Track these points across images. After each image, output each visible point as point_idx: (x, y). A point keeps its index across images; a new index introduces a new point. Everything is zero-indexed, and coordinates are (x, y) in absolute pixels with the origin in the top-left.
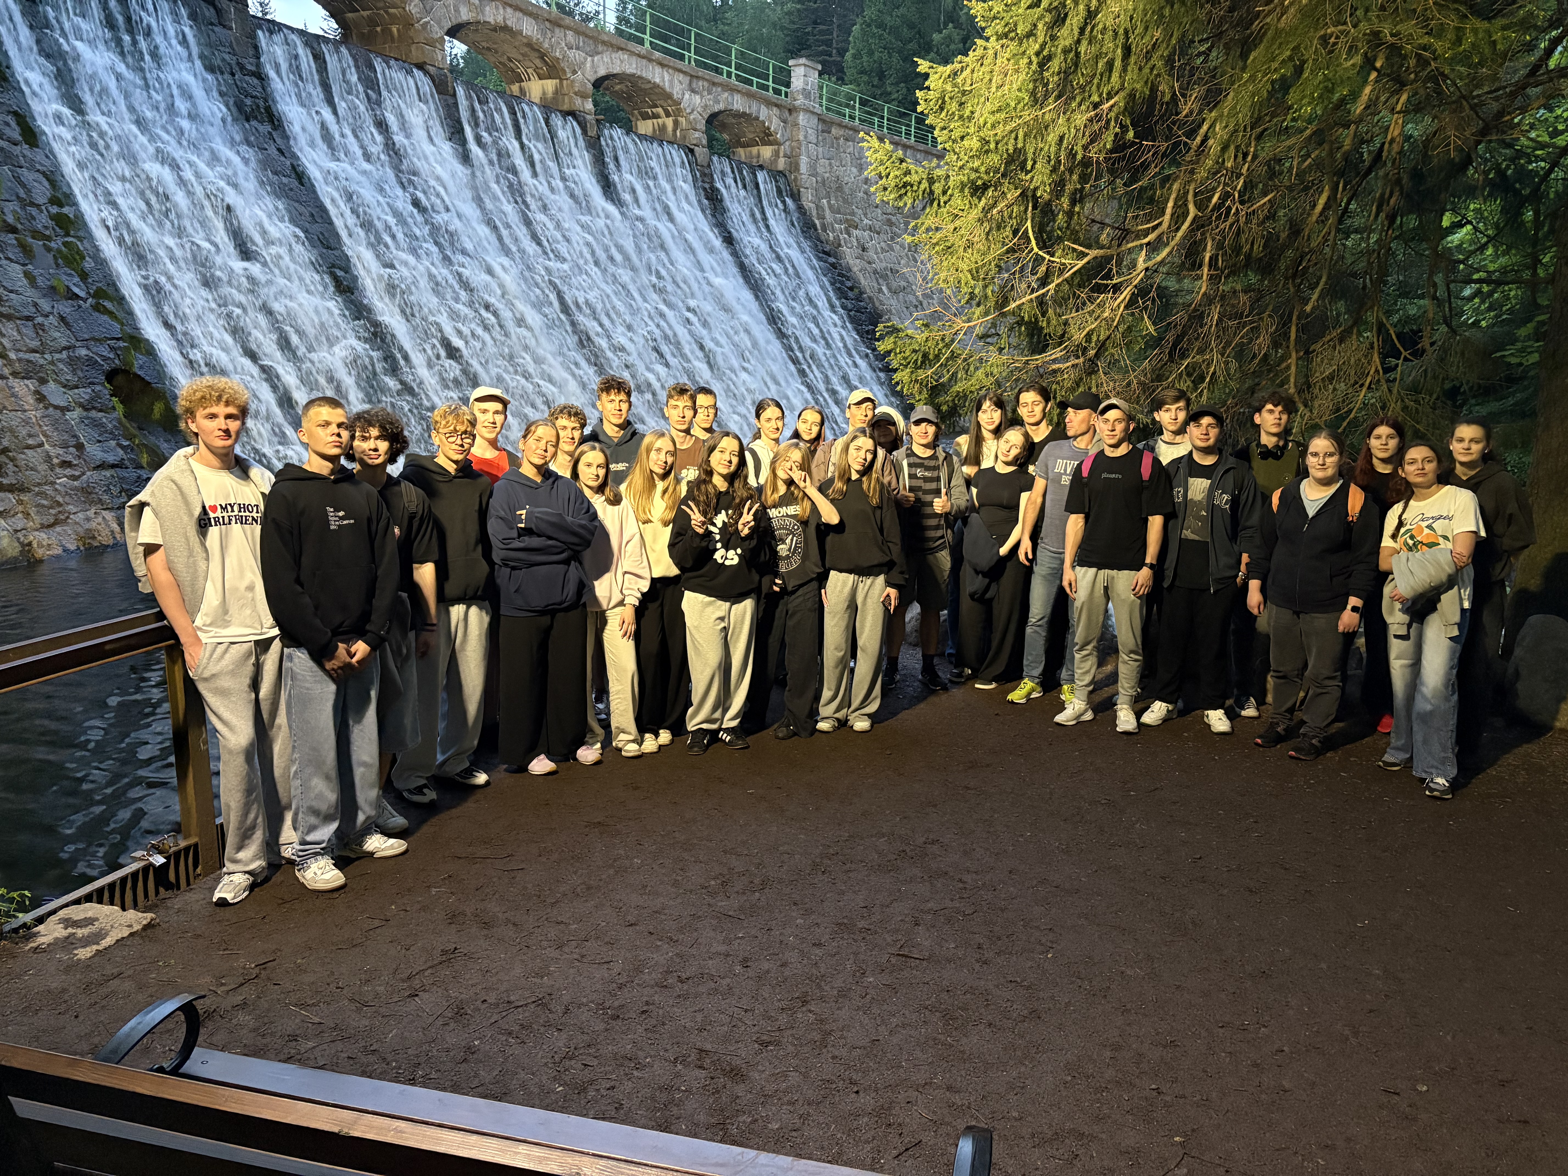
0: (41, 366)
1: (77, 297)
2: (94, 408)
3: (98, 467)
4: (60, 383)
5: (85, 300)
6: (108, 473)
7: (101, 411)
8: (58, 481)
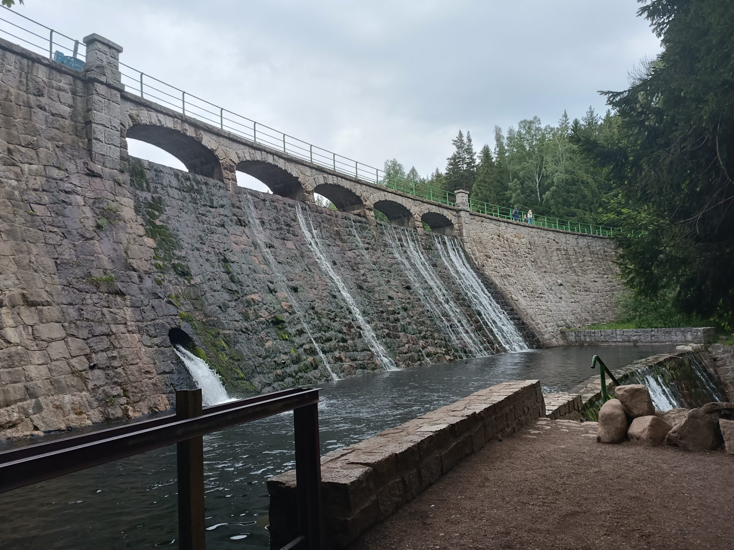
0: (142, 328)
1: (160, 297)
2: (162, 346)
3: (162, 373)
4: (149, 335)
5: (163, 299)
6: (166, 376)
7: (165, 347)
8: (143, 380)
